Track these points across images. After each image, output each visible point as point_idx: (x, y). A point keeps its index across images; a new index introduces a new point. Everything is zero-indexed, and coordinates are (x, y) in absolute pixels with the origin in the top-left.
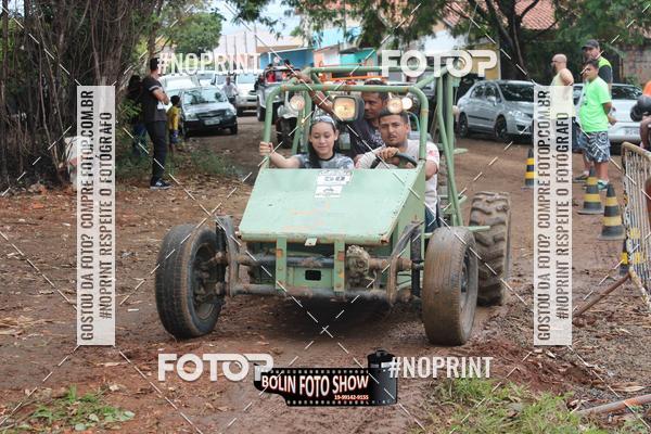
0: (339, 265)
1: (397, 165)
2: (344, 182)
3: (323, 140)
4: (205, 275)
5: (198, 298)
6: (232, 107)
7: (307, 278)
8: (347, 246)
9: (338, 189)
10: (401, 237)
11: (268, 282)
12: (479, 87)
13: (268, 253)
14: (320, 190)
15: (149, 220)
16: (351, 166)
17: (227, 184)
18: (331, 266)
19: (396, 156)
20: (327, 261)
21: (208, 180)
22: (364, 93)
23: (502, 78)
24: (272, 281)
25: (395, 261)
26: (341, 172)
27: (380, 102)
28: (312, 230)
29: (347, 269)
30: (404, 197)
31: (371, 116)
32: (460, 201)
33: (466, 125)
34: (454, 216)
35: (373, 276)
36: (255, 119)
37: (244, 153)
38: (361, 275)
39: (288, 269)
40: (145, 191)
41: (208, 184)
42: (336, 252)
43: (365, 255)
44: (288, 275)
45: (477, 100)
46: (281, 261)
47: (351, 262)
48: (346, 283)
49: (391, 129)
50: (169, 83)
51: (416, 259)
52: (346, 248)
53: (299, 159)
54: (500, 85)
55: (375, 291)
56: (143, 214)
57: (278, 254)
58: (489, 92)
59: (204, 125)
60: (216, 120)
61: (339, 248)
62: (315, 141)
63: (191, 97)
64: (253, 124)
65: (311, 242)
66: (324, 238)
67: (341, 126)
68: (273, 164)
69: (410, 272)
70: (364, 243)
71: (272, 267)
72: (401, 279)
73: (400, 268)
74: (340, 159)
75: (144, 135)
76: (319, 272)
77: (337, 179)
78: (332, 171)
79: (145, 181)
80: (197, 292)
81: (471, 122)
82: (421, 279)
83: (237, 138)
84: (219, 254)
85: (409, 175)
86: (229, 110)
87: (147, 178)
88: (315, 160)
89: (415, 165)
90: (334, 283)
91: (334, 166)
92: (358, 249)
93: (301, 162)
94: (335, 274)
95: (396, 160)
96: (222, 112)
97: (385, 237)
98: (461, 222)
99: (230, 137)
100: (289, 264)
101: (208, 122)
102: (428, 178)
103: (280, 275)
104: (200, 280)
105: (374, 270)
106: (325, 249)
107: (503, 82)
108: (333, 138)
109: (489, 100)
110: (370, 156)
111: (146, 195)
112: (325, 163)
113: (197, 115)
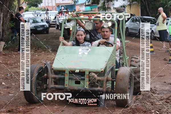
0: (87, 79)
1: (106, 45)
2: (88, 51)
3: (80, 37)
4: (41, 82)
5: (38, 90)
6: (47, 24)
7: (75, 84)
8: (90, 72)
9: (86, 53)
10: (108, 70)
11: (62, 85)
12: (133, 19)
13: (62, 75)
14: (80, 53)
15: (17, 63)
16: (90, 45)
17: (45, 51)
18: (84, 79)
19: (105, 42)
20: (82, 77)
21: (38, 50)
22: (94, 20)
23: (141, 16)
24: (64, 84)
25: (106, 78)
26: (87, 47)
27: (100, 23)
28: (78, 67)
29: (89, 81)
30: (109, 56)
31: (97, 28)
32: (127, 58)
33: (128, 32)
34: (125, 64)
35: (98, 83)
36: (55, 28)
37: (51, 40)
38: (94, 83)
39: (69, 80)
40: (16, 53)
41: (38, 51)
42: (86, 75)
43: (96, 76)
44: (69, 82)
45: (132, 23)
46: (67, 78)
47: (91, 78)
48: (89, 85)
49: (105, 33)
50: (25, 15)
51: (113, 78)
52: (89, 73)
53: (72, 43)
54: (141, 18)
55: (99, 88)
56: (15, 61)
57: (66, 75)
58: (136, 20)
59: (37, 30)
60: (41, 29)
61: (87, 73)
62: (78, 37)
63: (32, 20)
64: (54, 30)
65: (77, 71)
66: (82, 70)
67: (86, 32)
68: (64, 44)
69: (111, 82)
70: (95, 71)
71: (63, 79)
72: (108, 84)
73: (107, 80)
74: (86, 43)
75: (16, 33)
76: (80, 82)
77: (86, 50)
78: (84, 47)
79: (16, 50)
80: (37, 88)
81: (130, 31)
82: (115, 84)
83: (48, 35)
84: (46, 75)
85: (111, 49)
86: (46, 25)
87: (17, 48)
88: (78, 43)
89: (112, 46)
90: (85, 85)
91: (84, 46)
92: (93, 74)
93: (73, 44)
94: (85, 82)
95: (105, 44)
96: (43, 26)
97: (102, 70)
98: (127, 66)
99: (46, 35)
100: (70, 79)
101: (38, 29)
102: (117, 50)
103: (66, 82)
104: (39, 83)
105: (99, 81)
106: (82, 73)
107: (141, 17)
108: (84, 36)
109: (137, 23)
110: (97, 42)
111: (16, 54)
112: (81, 45)
113: (35, 27)
